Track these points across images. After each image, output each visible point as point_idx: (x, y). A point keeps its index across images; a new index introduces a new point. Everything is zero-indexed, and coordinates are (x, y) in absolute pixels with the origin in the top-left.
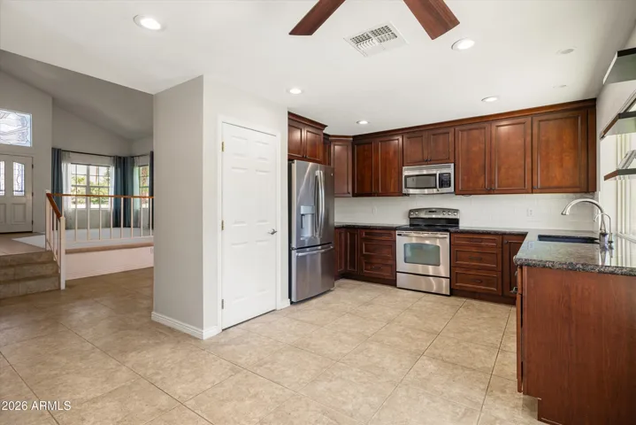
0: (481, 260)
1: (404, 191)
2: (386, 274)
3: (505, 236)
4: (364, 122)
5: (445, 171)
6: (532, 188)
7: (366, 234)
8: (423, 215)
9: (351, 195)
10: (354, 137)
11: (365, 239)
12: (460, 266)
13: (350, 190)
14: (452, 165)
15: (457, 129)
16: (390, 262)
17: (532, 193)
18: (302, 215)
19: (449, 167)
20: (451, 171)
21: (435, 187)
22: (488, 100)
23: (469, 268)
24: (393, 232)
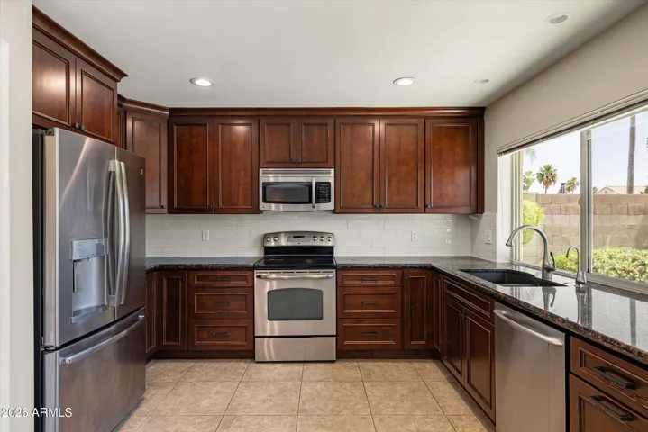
0: (375, 306)
1: (262, 206)
2: (238, 342)
3: (405, 271)
4: (203, 83)
5: (323, 179)
6: (426, 206)
7: (200, 278)
8: (283, 242)
9: (165, 210)
10: (172, 110)
11: (199, 288)
12: (350, 316)
13: (164, 202)
14: (332, 171)
15: (338, 121)
16: (242, 323)
17: (425, 213)
18: (74, 261)
19: (329, 174)
20: (331, 180)
21: (310, 202)
22: (401, 83)
23: (361, 318)
24: (248, 273)
